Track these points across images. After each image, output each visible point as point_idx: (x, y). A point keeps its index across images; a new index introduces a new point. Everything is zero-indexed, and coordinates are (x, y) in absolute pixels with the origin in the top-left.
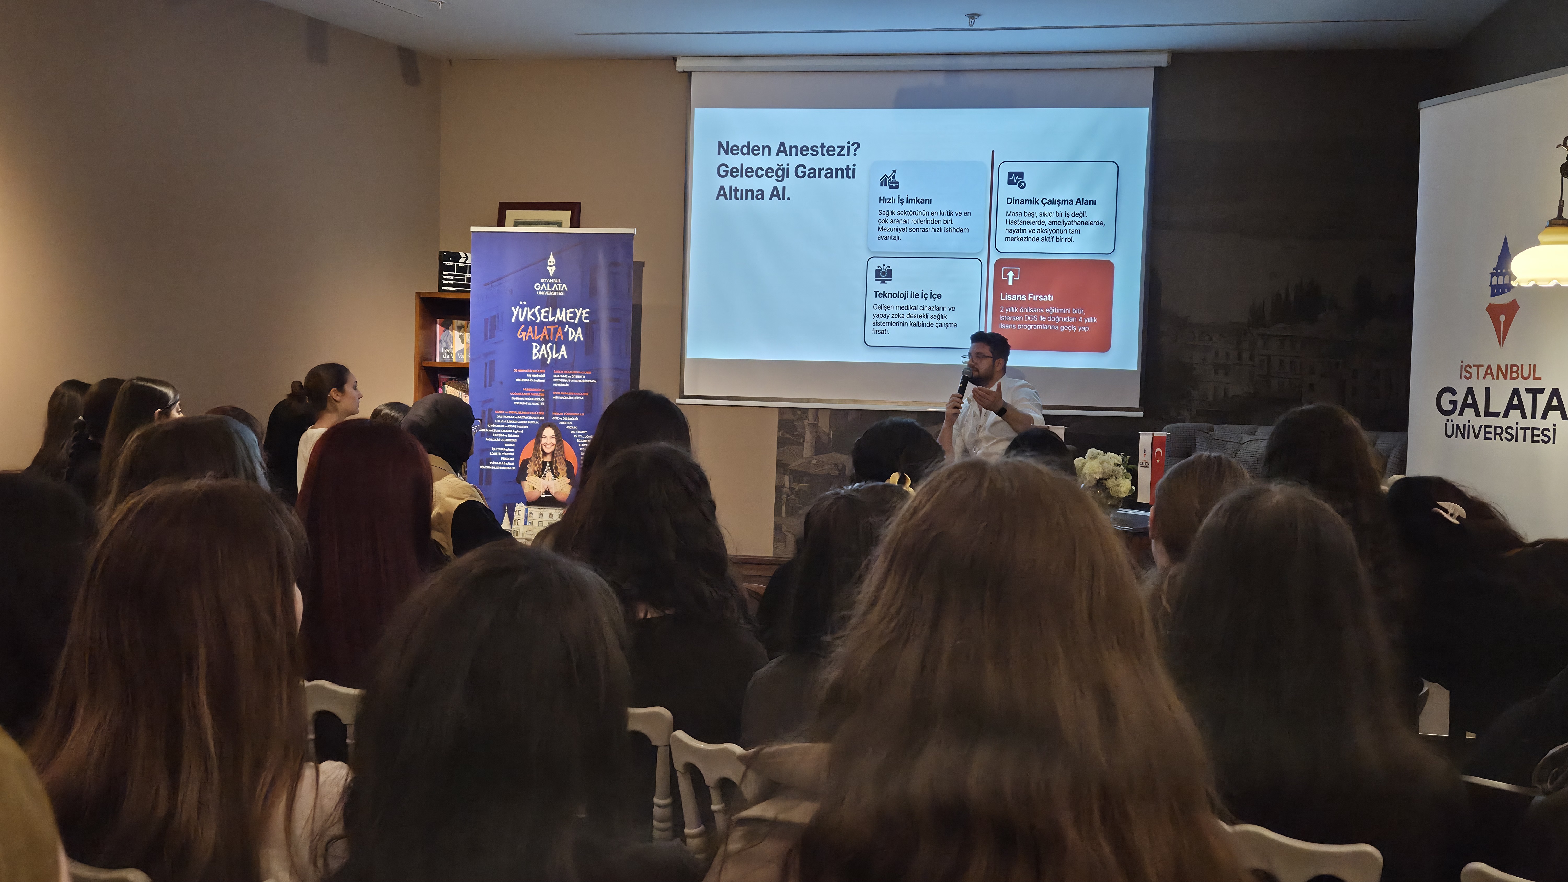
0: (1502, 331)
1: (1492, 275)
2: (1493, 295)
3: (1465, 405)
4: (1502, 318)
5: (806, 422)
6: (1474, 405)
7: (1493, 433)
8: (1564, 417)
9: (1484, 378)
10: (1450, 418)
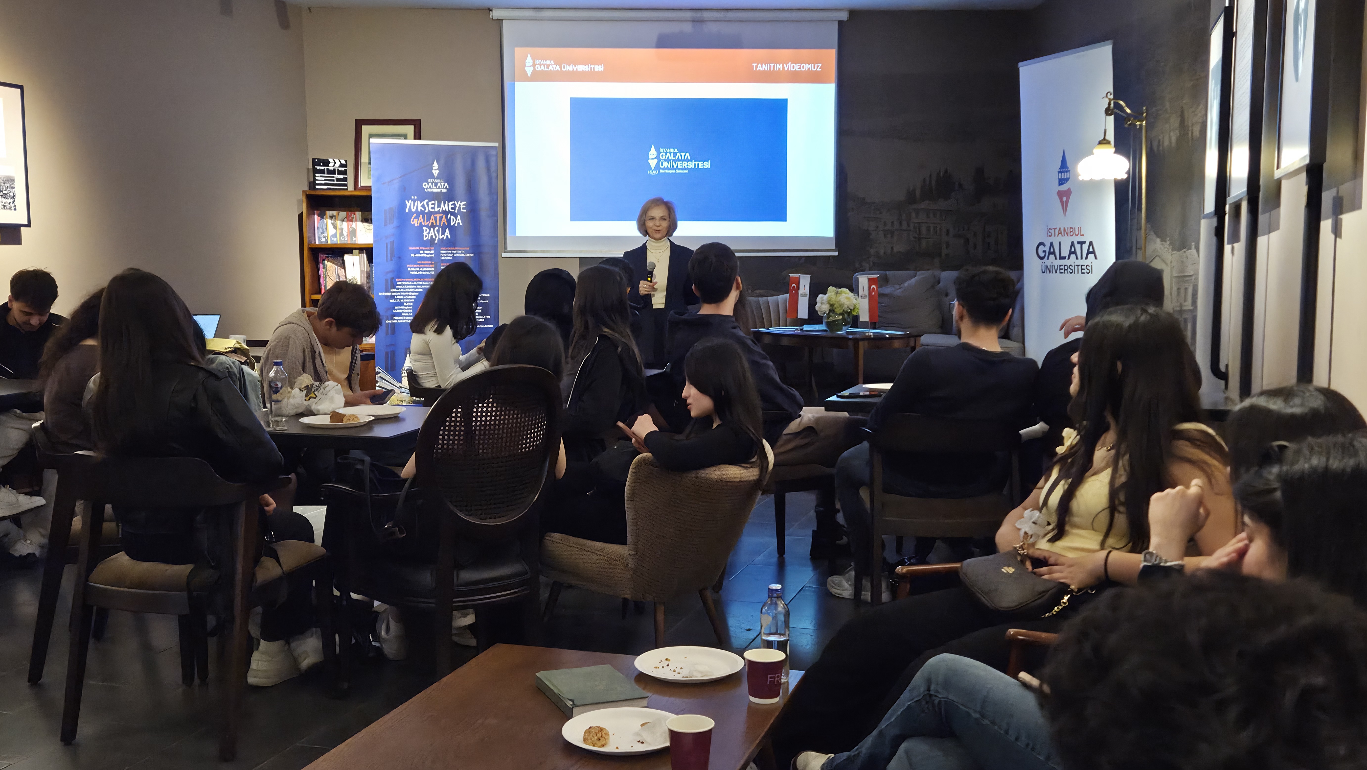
0: (1065, 206)
1: (1059, 172)
2: (1060, 185)
3: (1050, 253)
4: (1065, 199)
6: (1054, 253)
7: (1064, 269)
8: (1096, 258)
9: (1058, 236)
10: (1043, 261)
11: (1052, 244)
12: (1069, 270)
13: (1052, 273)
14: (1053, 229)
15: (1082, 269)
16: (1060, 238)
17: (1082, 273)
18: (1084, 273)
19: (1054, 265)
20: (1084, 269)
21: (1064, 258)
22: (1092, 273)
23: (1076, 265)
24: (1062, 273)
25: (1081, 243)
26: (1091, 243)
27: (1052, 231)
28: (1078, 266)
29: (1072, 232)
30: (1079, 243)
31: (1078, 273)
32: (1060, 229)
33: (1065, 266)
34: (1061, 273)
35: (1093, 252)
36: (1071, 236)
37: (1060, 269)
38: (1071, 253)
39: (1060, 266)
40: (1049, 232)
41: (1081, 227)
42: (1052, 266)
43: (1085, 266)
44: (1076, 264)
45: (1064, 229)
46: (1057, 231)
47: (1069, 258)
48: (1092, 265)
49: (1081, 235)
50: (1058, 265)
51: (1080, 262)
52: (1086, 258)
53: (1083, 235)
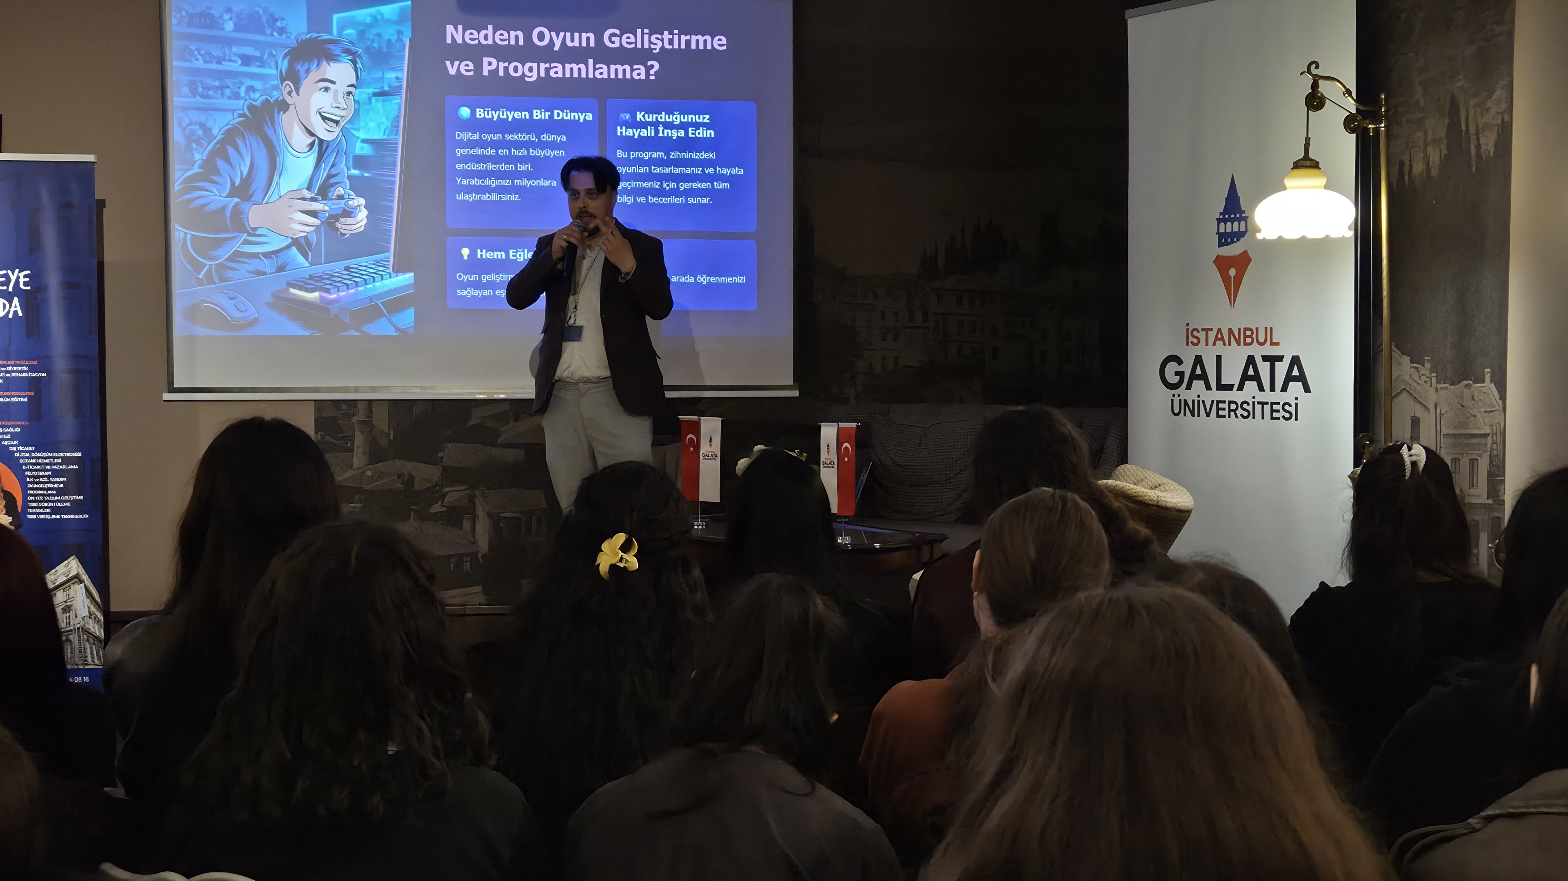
0: (1232, 287)
1: (1219, 221)
2: (1221, 245)
3: (1193, 377)
4: (1232, 272)
5: (354, 419)
6: (1204, 377)
7: (1227, 409)
8: (1307, 389)
9: (1214, 344)
10: (1176, 392)
11: (1198, 360)
12: (1240, 411)
13: (1199, 416)
14: (1203, 330)
15: (1273, 411)
16: (1219, 349)
17: (1272, 418)
18: (1278, 418)
19: (1203, 401)
20: (1278, 411)
21: (1230, 387)
22: (1296, 419)
23: (1259, 403)
24: (1224, 416)
25: (1273, 360)
26: (1296, 361)
27: (1202, 335)
28: (1263, 404)
29: (1249, 337)
30: (1265, 358)
31: (1263, 418)
32: (1219, 330)
33: (1230, 402)
34: (1218, 416)
35: (1302, 378)
36: (1245, 344)
37: (1218, 409)
39: (1218, 402)
40: (1192, 336)
41: (1271, 329)
42: (1199, 401)
43: (1281, 404)
44: (1256, 400)
45: (1230, 330)
46: (1212, 335)
48: (1296, 404)
49: (1272, 344)
50: (1213, 401)
51: (1267, 396)
52: (1284, 389)
53: (1277, 344)
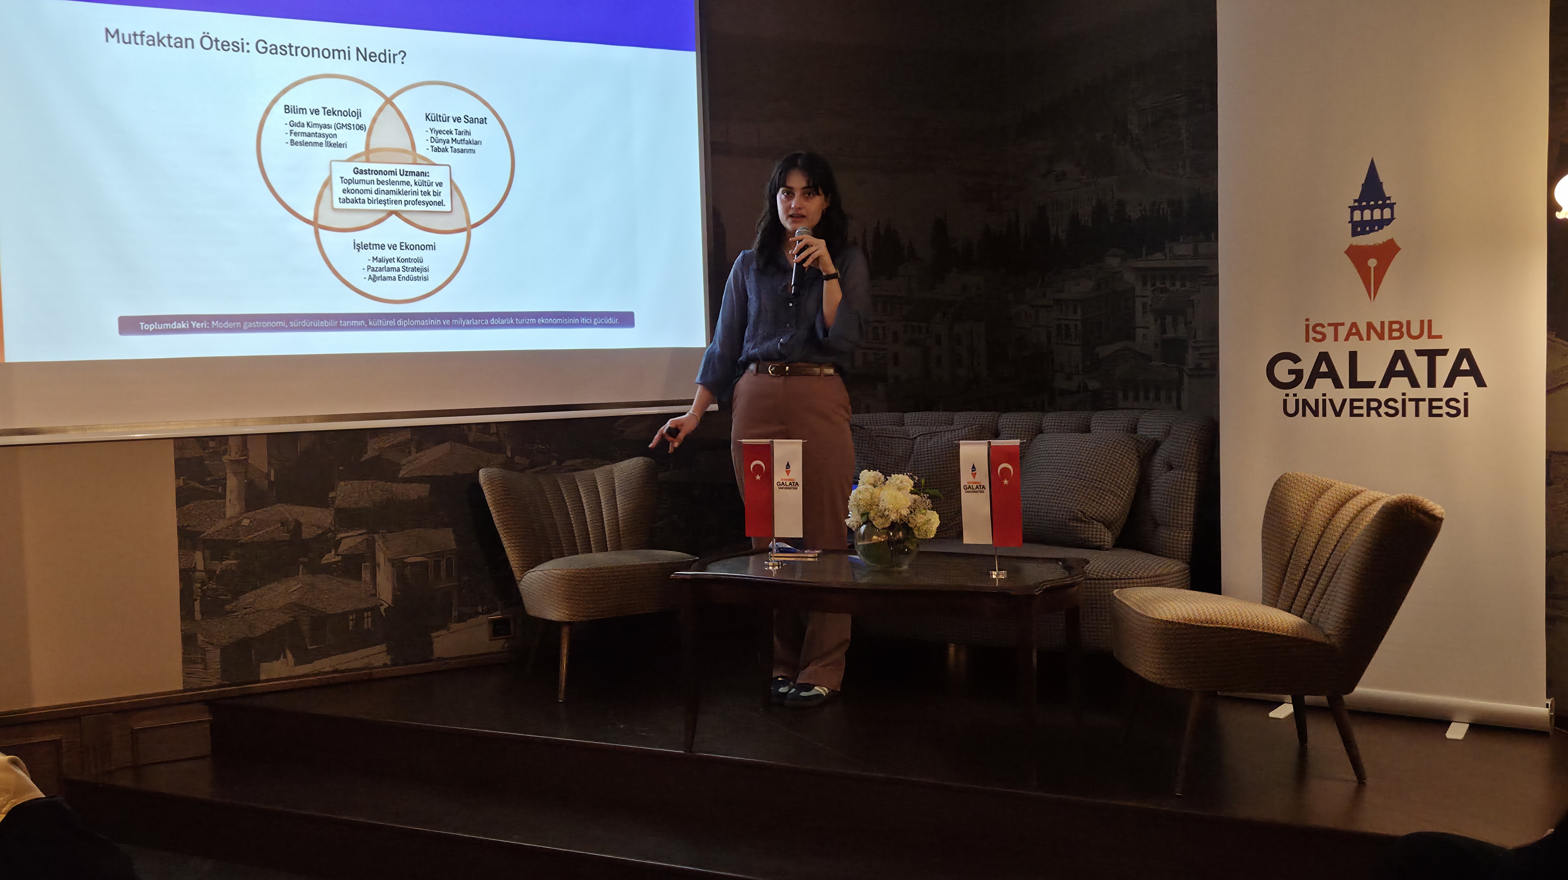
0: (1372, 278)
1: (1353, 209)
2: (1355, 234)
4: (1372, 263)
6: (1332, 375)
7: (1365, 407)
8: (1481, 383)
9: (1347, 339)
10: (1291, 392)
11: (1324, 357)
12: (1383, 410)
13: (1324, 415)
14: (1329, 325)
15: (1431, 408)
16: (1354, 344)
17: (1431, 415)
18: (1441, 415)
19: (1331, 401)
20: (1440, 408)
21: (1370, 385)
22: (1466, 415)
23: (1410, 400)
24: (1362, 415)
25: (1432, 355)
26: (1465, 354)
27: (1329, 331)
28: (1417, 401)
29: (1396, 330)
30: (1420, 353)
31: (1417, 415)
32: (1354, 325)
33: (1369, 401)
34: (1352, 414)
35: (1475, 372)
36: (1391, 338)
37: (1352, 408)
38: (1391, 373)
39: (1352, 401)
40: (1313, 332)
41: (1430, 322)
42: (1324, 401)
43: (1444, 401)
44: (1407, 397)
45: (1370, 326)
46: (1343, 331)
47: (1385, 384)
48: (1466, 401)
49: (1430, 336)
50: (1344, 401)
51: (1423, 391)
52: (1449, 383)
53: (1440, 337)
